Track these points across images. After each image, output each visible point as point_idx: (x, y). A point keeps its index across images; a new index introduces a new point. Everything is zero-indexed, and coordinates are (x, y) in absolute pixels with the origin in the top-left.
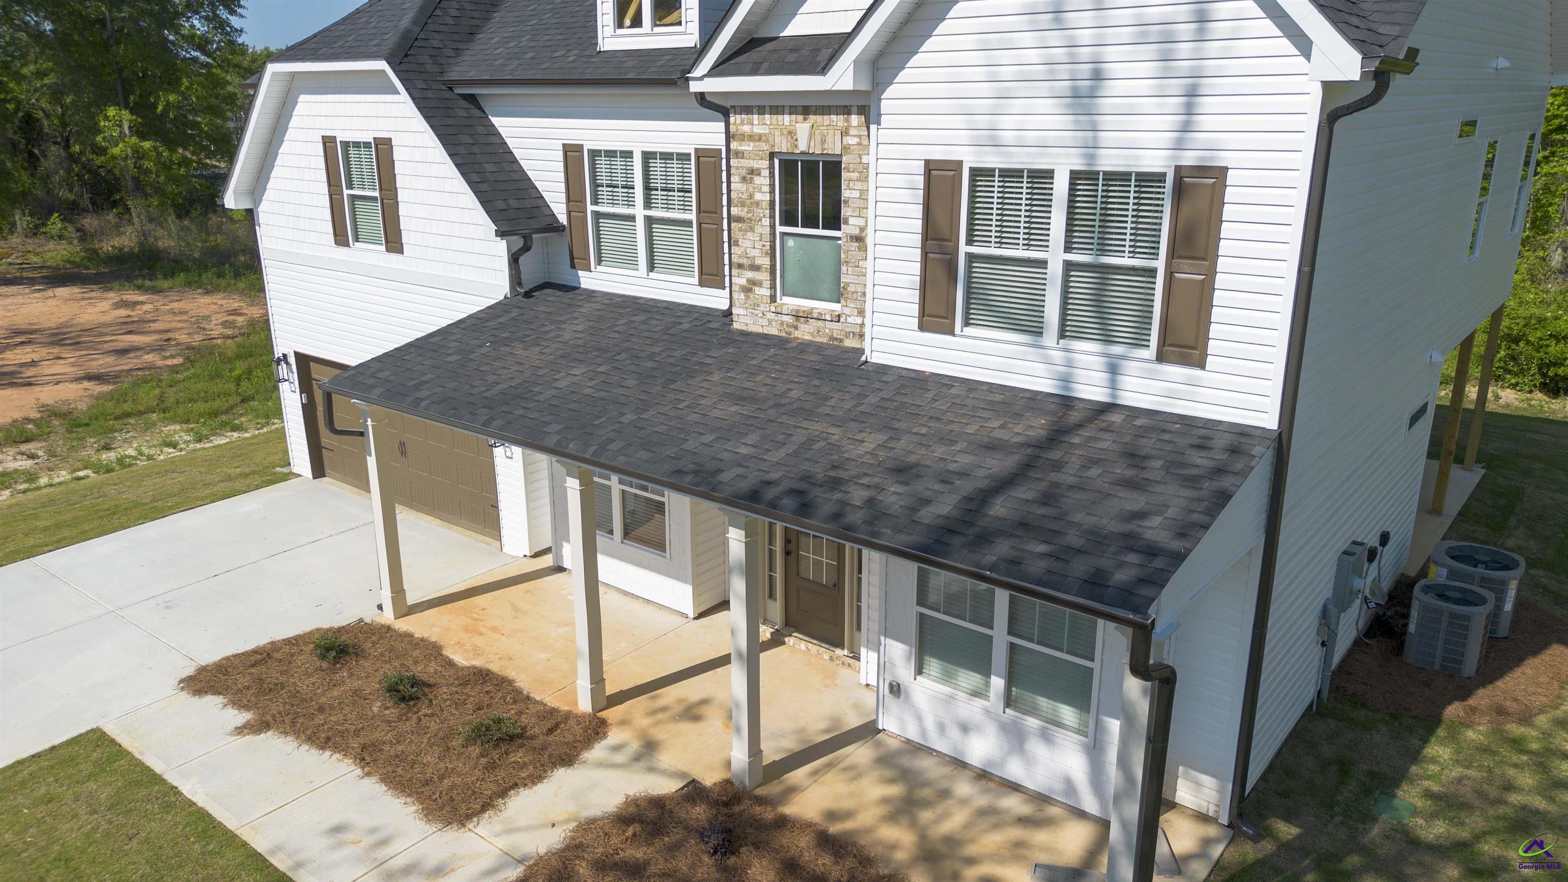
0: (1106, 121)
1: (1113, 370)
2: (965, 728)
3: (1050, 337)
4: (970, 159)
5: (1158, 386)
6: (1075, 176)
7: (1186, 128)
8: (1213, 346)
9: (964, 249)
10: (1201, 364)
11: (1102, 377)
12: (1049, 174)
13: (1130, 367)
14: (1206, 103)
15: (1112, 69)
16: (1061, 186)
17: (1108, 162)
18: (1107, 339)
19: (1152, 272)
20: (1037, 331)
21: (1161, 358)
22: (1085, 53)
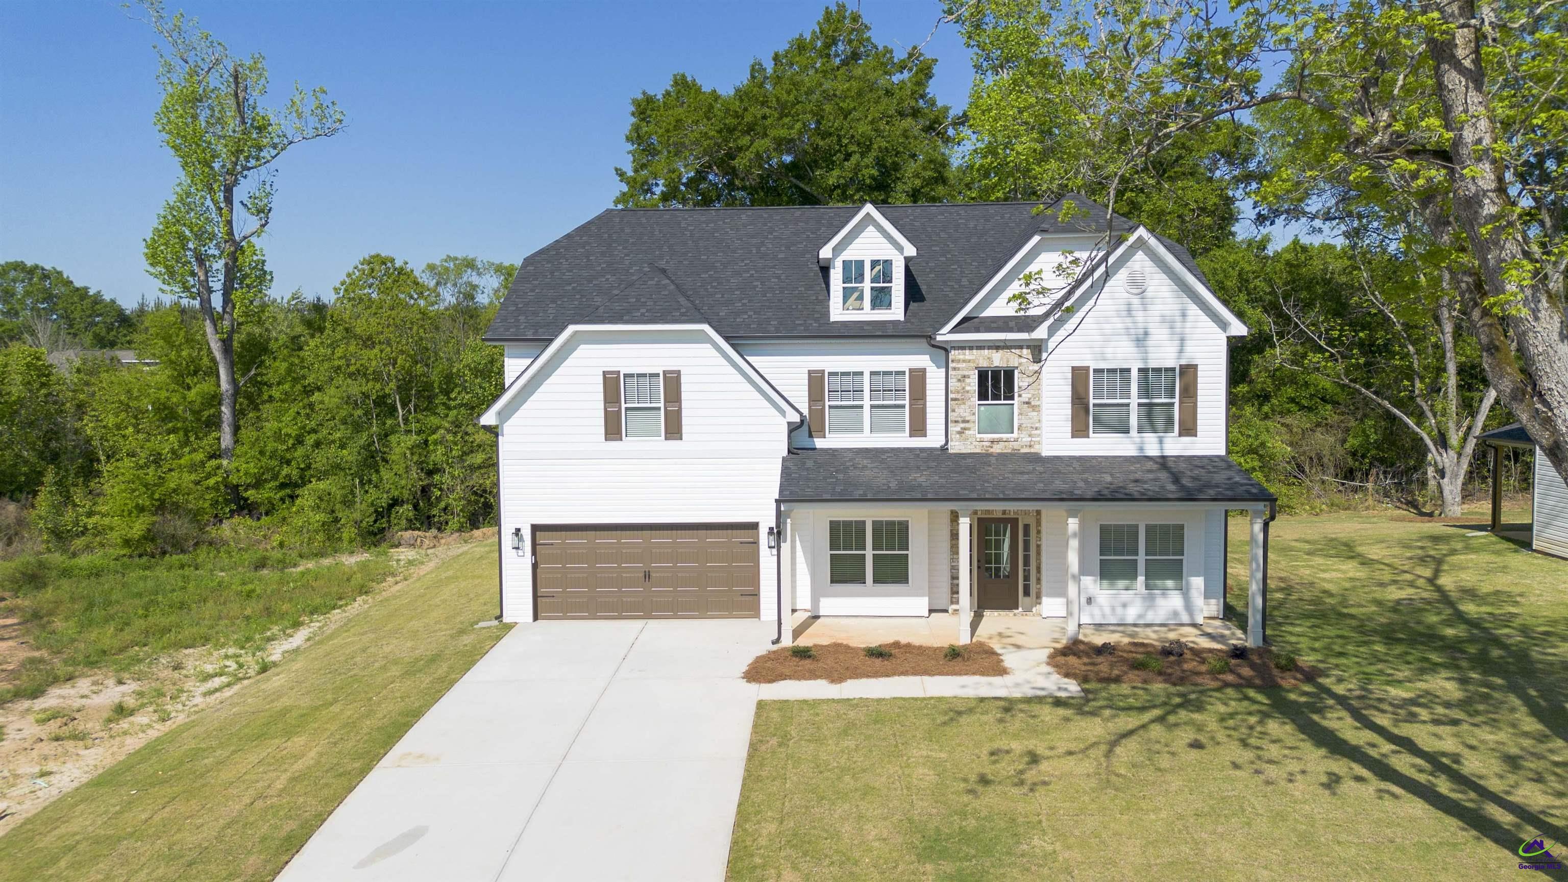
0: (1150, 349)
1: (1161, 442)
2: (1124, 606)
3: (1134, 432)
4: (1093, 365)
5: (1179, 446)
6: (1140, 370)
7: (1181, 351)
8: (1199, 428)
9: (1092, 401)
10: (1196, 436)
11: (1157, 446)
12: (1128, 370)
13: (1166, 440)
14: (1188, 343)
15: (1151, 331)
16: (1134, 374)
17: (1152, 364)
18: (1155, 431)
19: (1172, 404)
20: (1126, 431)
21: (1180, 435)
22: (1140, 325)
